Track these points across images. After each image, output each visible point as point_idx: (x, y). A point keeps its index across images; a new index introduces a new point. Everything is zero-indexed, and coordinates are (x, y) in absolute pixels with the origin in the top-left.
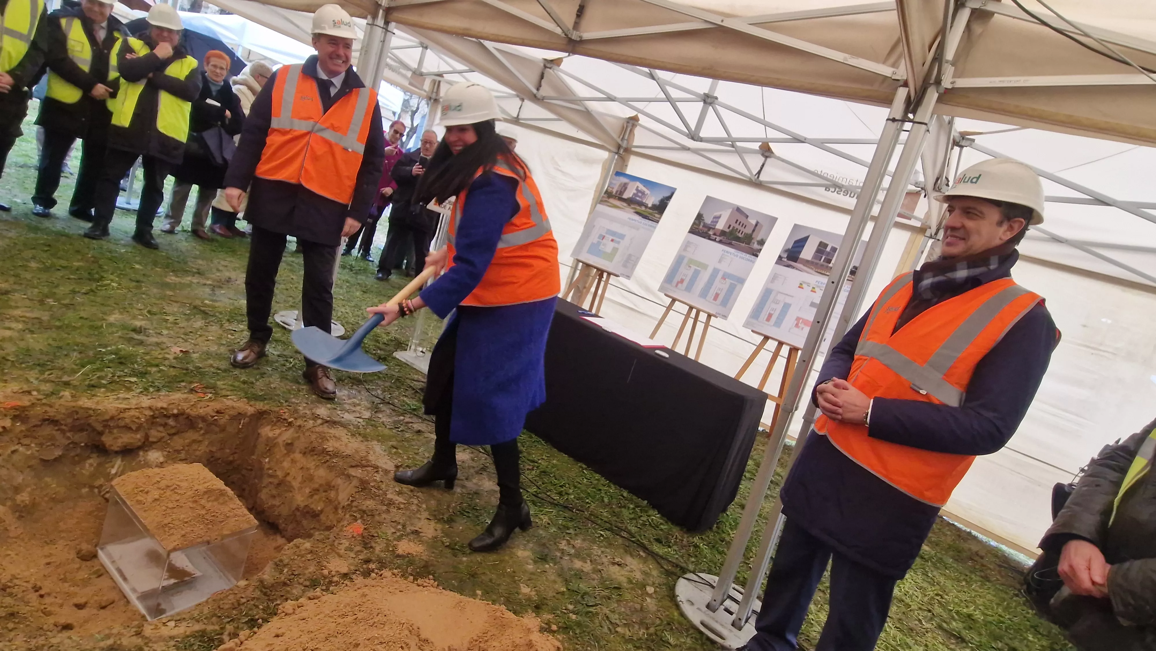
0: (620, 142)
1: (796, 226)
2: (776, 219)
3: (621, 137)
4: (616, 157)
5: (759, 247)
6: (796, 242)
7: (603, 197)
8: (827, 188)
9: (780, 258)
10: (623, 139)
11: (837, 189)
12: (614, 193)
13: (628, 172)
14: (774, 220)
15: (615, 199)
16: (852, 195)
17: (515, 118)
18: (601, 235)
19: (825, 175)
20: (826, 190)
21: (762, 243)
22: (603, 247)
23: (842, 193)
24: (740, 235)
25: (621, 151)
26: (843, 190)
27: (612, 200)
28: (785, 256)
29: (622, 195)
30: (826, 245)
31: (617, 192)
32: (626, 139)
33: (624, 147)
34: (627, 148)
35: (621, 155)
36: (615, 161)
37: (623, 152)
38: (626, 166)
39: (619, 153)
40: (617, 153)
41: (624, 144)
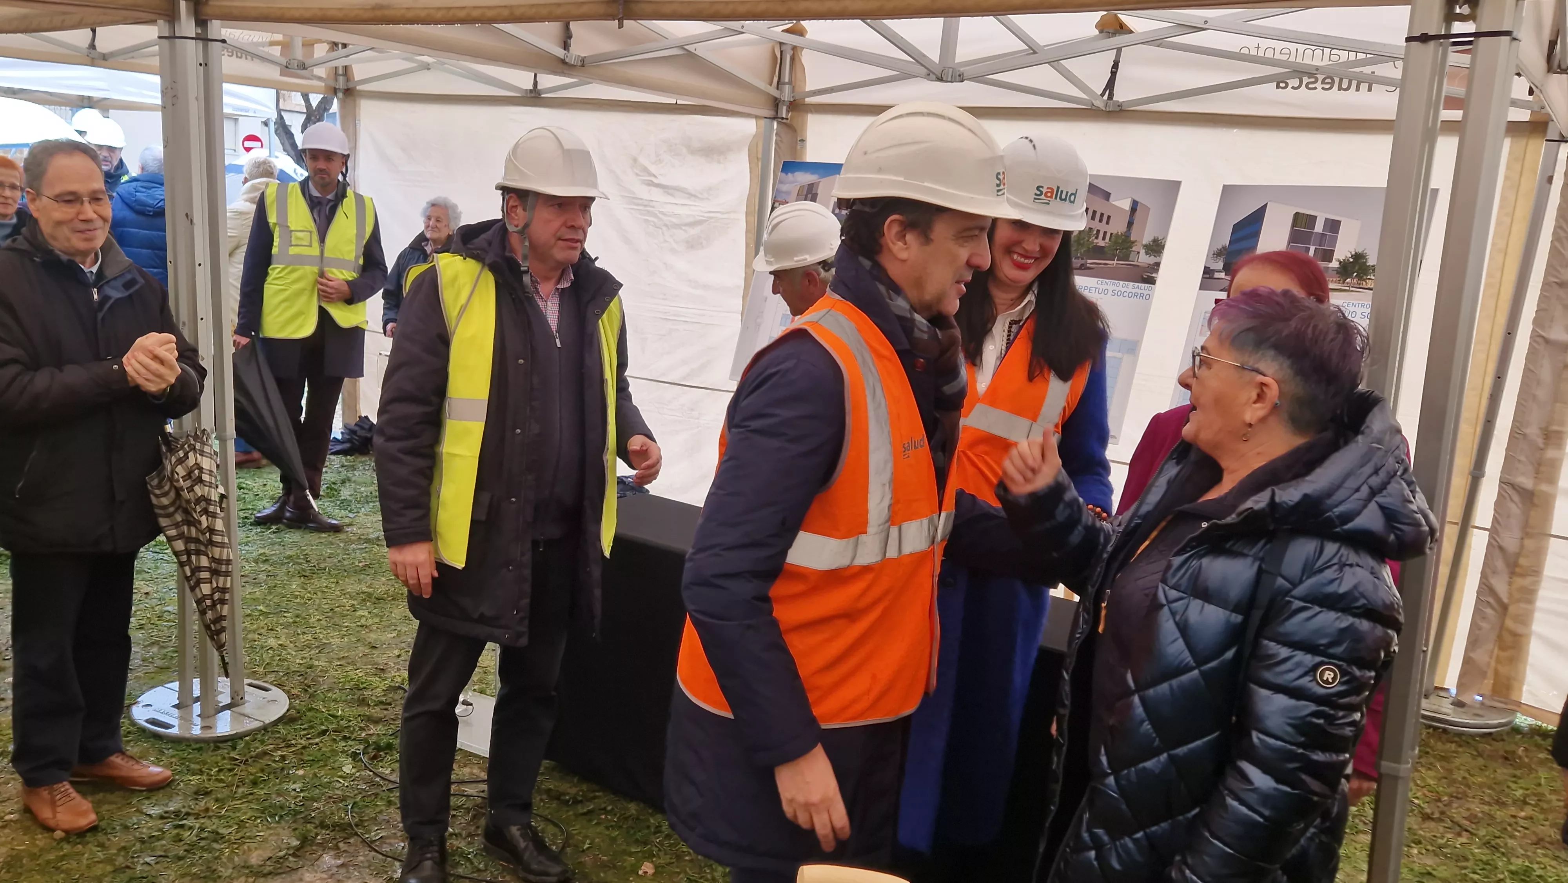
0: (776, 93)
1: (1228, 191)
2: (1178, 184)
3: (775, 80)
4: (775, 126)
5: (1152, 260)
6: (1237, 228)
8: (1280, 82)
9: (1208, 272)
10: (780, 83)
11: (1306, 80)
14: (1173, 187)
16: (1345, 86)
19: (1269, 54)
20: (1278, 87)
21: (1156, 247)
23: (1319, 85)
24: (1101, 243)
25: (784, 112)
26: (1320, 77)
28: (1220, 265)
30: (1311, 220)
32: (787, 83)
33: (786, 99)
34: (795, 100)
35: (784, 121)
36: (774, 138)
37: (788, 111)
38: (802, 141)
39: (779, 116)
40: (774, 118)
41: (786, 95)
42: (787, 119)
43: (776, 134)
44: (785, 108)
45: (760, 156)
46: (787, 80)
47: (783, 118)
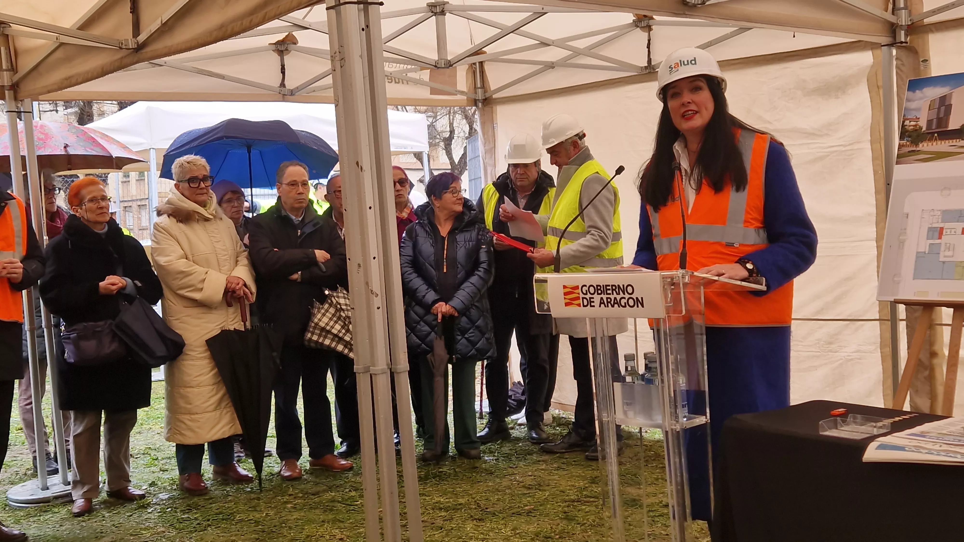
0: (892, 19)
3: (890, 6)
4: (894, 52)
7: (900, 146)
10: (894, 11)
12: (924, 129)
13: (935, 71)
15: (930, 140)
17: (646, 68)
18: (931, 230)
22: (950, 253)
25: (902, 36)
27: (925, 146)
29: (947, 126)
31: (930, 122)
32: (902, 9)
33: (904, 24)
34: (913, 23)
35: (904, 44)
36: (895, 63)
37: (906, 35)
38: (925, 61)
39: (897, 41)
40: (891, 45)
41: (904, 19)
42: (906, 43)
43: (896, 59)
44: (903, 33)
45: (880, 83)
46: (902, 5)
47: (902, 42)
